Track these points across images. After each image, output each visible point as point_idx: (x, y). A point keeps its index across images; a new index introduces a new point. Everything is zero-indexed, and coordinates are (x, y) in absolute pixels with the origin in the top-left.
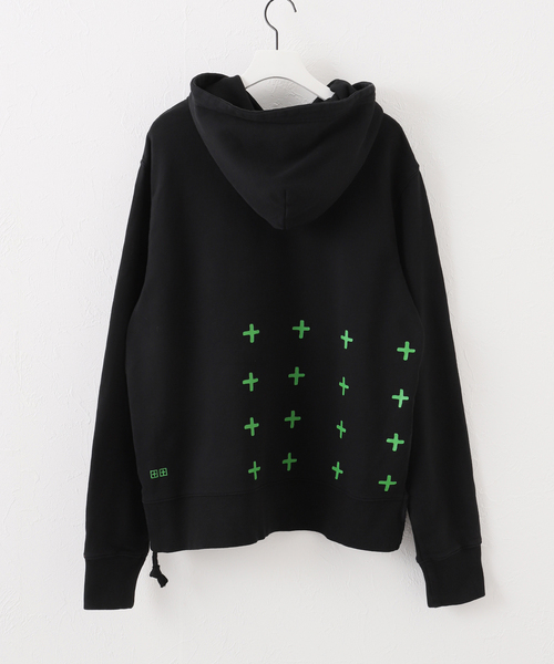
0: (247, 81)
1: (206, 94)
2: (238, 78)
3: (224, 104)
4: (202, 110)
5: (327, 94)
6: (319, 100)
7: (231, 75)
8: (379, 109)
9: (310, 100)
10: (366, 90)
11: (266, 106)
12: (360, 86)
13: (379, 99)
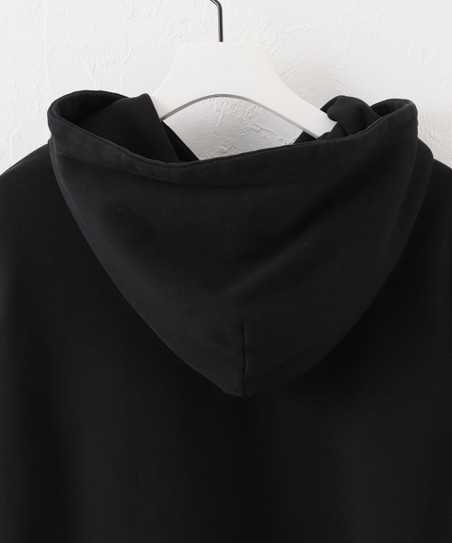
0: (162, 105)
1: (77, 132)
2: (145, 101)
3: (113, 152)
4: (73, 164)
5: (321, 125)
6: (306, 137)
7: (131, 92)
8: (425, 152)
9: (290, 138)
10: (399, 116)
11: (203, 152)
12: (386, 107)
13: (424, 134)
